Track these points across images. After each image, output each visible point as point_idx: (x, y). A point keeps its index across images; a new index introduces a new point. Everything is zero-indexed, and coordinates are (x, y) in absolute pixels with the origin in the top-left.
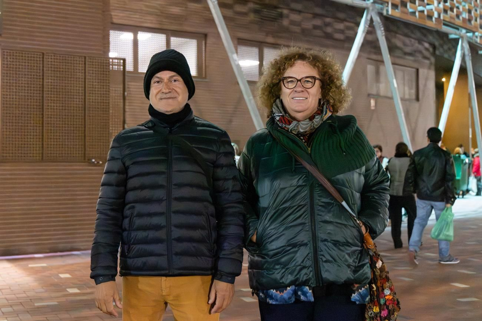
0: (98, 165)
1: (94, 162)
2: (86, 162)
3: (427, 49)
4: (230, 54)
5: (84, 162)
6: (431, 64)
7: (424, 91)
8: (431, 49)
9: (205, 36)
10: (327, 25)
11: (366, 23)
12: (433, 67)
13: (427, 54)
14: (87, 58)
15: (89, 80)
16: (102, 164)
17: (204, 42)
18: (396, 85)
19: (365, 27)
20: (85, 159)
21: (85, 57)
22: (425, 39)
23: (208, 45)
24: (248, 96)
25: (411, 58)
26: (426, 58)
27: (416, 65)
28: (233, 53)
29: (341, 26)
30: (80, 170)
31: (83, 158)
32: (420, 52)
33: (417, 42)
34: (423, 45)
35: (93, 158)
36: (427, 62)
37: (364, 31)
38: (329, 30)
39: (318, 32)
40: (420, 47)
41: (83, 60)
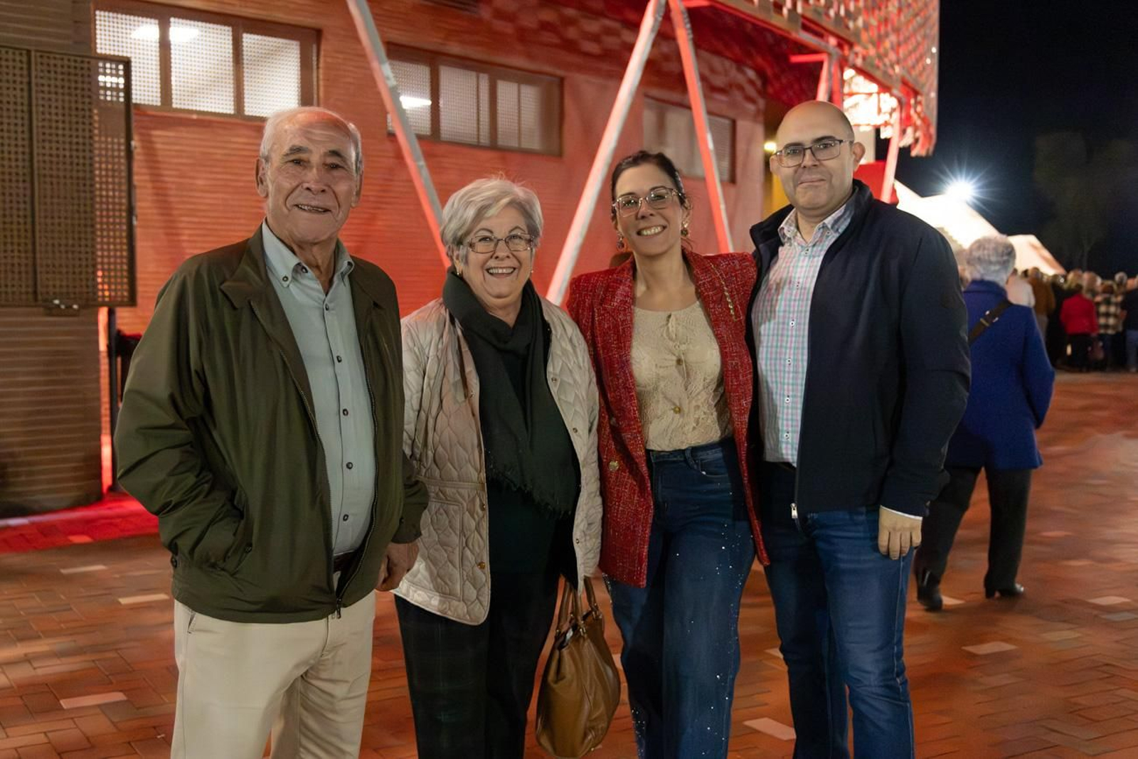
0: (69, 312)
1: (58, 306)
2: (40, 306)
3: (751, 82)
4: (375, 64)
5: (36, 306)
6: (758, 111)
7: (745, 165)
8: (759, 83)
9: (318, 34)
10: (570, 22)
11: (656, 12)
12: (761, 118)
13: (751, 91)
14: (33, 54)
15: (40, 88)
16: (78, 310)
17: (315, 47)
18: (711, 145)
19: (656, 20)
20: (36, 300)
21: (29, 52)
22: (749, 62)
23: (322, 53)
24: (416, 160)
25: (723, 98)
26: (751, 100)
27: (732, 114)
28: (381, 63)
29: (593, 26)
30: (22, 324)
31: (31, 297)
32: (740, 88)
33: (734, 66)
34: (744, 73)
35: (56, 296)
36: (751, 107)
37: (652, 30)
38: (572, 33)
39: (548, 37)
40: (740, 78)
41: (25, 59)
